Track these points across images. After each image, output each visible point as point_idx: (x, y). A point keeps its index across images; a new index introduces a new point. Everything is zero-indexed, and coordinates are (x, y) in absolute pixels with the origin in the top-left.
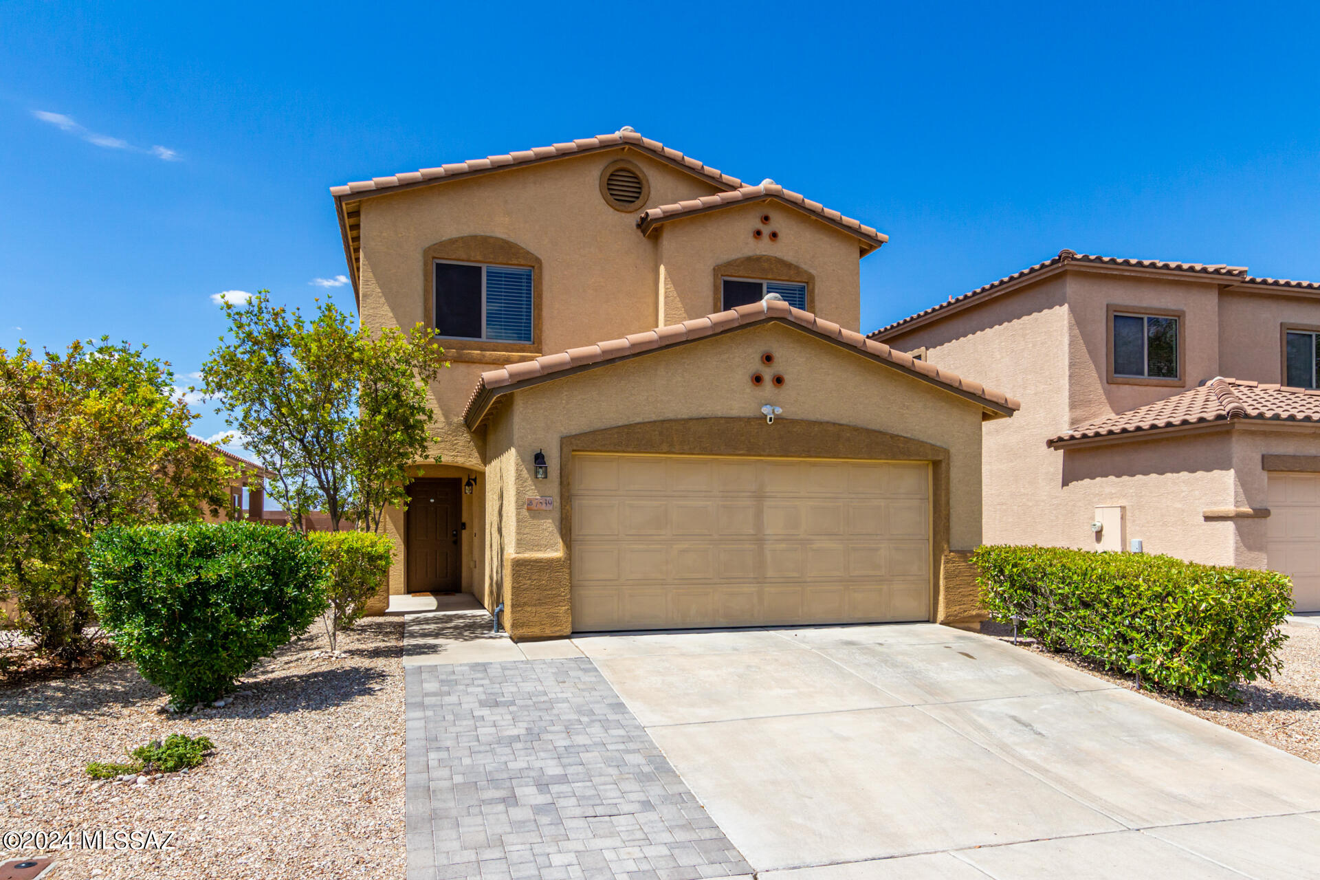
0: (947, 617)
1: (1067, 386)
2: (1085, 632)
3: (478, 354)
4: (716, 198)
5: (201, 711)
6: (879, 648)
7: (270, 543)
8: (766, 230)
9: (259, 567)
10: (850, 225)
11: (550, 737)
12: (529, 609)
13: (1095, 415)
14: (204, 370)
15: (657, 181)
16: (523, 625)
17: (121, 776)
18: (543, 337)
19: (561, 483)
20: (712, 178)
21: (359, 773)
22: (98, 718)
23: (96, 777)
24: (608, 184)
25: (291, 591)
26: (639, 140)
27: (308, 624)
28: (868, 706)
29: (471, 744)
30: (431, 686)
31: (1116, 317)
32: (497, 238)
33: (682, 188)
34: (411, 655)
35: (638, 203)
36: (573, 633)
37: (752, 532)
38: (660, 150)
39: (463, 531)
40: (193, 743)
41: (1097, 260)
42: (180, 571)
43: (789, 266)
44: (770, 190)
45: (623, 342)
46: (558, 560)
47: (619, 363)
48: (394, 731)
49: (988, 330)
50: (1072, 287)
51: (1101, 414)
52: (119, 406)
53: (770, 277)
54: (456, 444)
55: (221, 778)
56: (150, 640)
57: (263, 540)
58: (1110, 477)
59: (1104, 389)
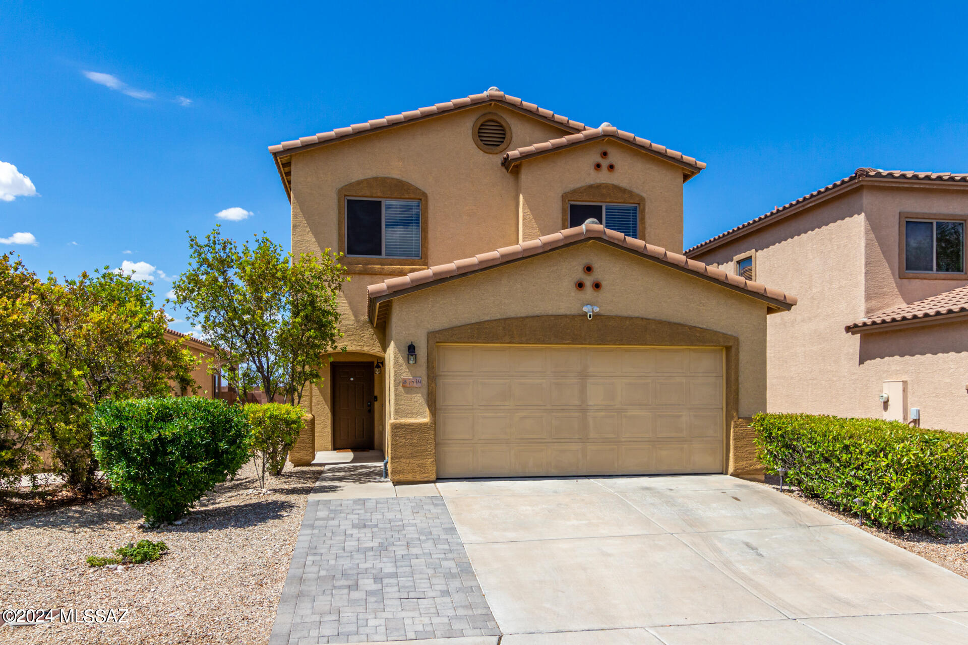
0: (736, 470)
1: (863, 282)
2: (826, 480)
3: (378, 268)
4: (564, 140)
5: (166, 527)
6: (669, 493)
7: (209, 411)
8: (605, 163)
9: (201, 428)
10: (674, 156)
11: (394, 548)
12: (404, 461)
13: (888, 305)
14: (175, 287)
15: (517, 128)
16: (399, 472)
17: (108, 565)
18: (429, 253)
19: (428, 367)
20: (561, 124)
21: (258, 568)
22: (99, 530)
23: (93, 566)
24: (479, 132)
25: (223, 445)
26: (502, 97)
27: (237, 469)
28: (636, 533)
29: (338, 552)
30: (322, 514)
31: (907, 222)
32: (393, 179)
33: (538, 133)
34: (316, 493)
35: (503, 146)
36: (437, 479)
37: (577, 403)
38: (519, 104)
39: (375, 402)
40: (154, 546)
41: (890, 176)
42: (148, 431)
43: (623, 191)
44: (607, 131)
45: (474, 260)
46: (426, 424)
47: (471, 276)
48: (289, 542)
49: (803, 235)
50: (867, 199)
51: (894, 304)
52: (113, 317)
53: (607, 200)
54: (362, 337)
55: (169, 568)
56: (130, 478)
57: (205, 410)
58: (895, 357)
59: (897, 283)
